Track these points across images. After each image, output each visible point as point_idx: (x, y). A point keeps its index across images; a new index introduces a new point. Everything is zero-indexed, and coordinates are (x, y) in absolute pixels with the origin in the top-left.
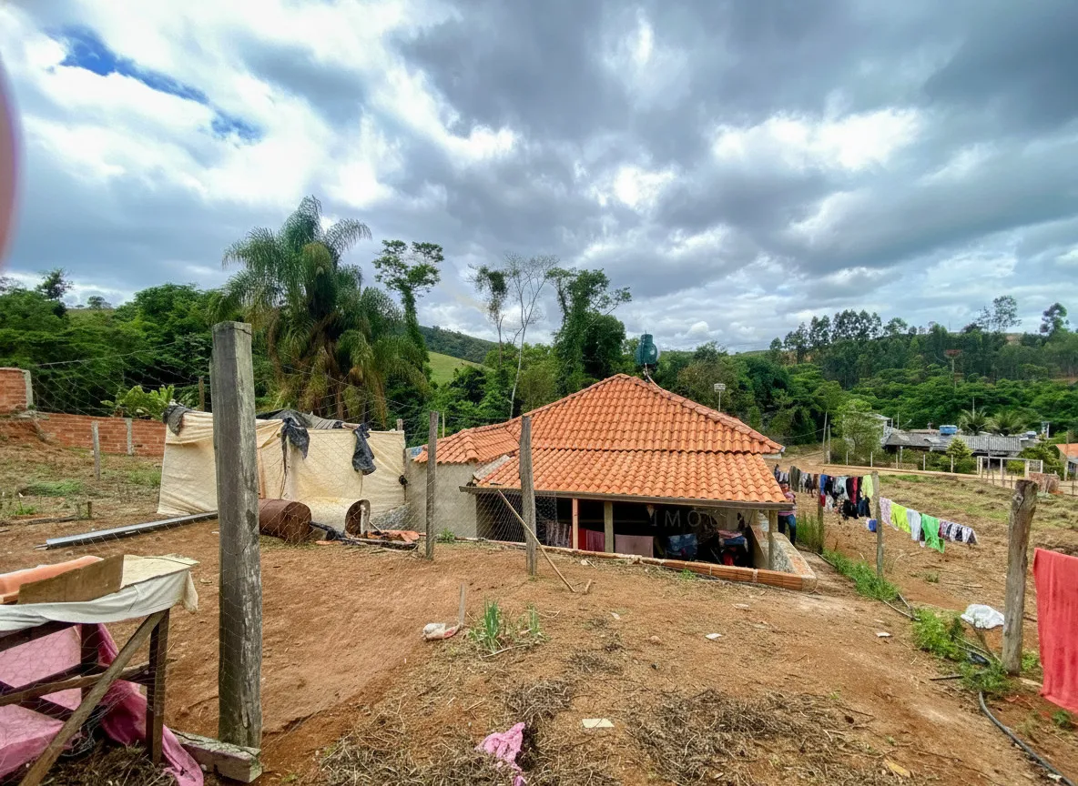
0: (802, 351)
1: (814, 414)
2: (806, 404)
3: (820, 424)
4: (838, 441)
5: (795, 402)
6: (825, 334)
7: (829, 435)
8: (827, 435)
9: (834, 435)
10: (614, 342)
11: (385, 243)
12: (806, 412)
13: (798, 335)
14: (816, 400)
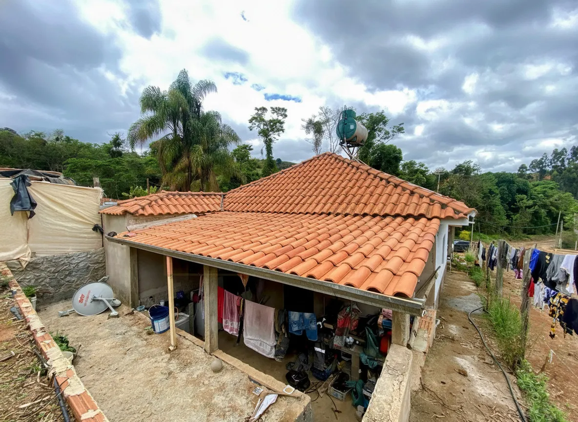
0: (543, 173)
1: (550, 213)
2: (544, 206)
3: (554, 220)
4: (568, 233)
5: (535, 205)
6: (563, 161)
7: (562, 228)
8: (559, 228)
9: (565, 229)
10: (393, 161)
11: (256, 109)
12: (543, 212)
13: (541, 162)
14: (552, 204)
